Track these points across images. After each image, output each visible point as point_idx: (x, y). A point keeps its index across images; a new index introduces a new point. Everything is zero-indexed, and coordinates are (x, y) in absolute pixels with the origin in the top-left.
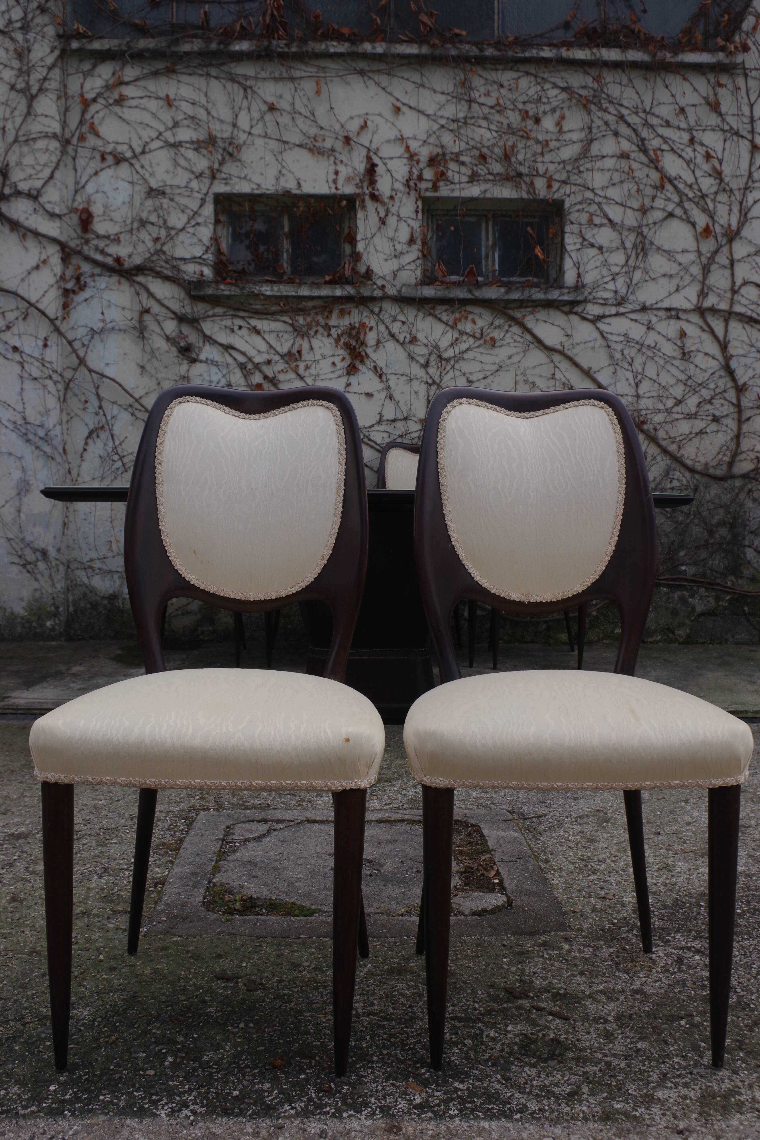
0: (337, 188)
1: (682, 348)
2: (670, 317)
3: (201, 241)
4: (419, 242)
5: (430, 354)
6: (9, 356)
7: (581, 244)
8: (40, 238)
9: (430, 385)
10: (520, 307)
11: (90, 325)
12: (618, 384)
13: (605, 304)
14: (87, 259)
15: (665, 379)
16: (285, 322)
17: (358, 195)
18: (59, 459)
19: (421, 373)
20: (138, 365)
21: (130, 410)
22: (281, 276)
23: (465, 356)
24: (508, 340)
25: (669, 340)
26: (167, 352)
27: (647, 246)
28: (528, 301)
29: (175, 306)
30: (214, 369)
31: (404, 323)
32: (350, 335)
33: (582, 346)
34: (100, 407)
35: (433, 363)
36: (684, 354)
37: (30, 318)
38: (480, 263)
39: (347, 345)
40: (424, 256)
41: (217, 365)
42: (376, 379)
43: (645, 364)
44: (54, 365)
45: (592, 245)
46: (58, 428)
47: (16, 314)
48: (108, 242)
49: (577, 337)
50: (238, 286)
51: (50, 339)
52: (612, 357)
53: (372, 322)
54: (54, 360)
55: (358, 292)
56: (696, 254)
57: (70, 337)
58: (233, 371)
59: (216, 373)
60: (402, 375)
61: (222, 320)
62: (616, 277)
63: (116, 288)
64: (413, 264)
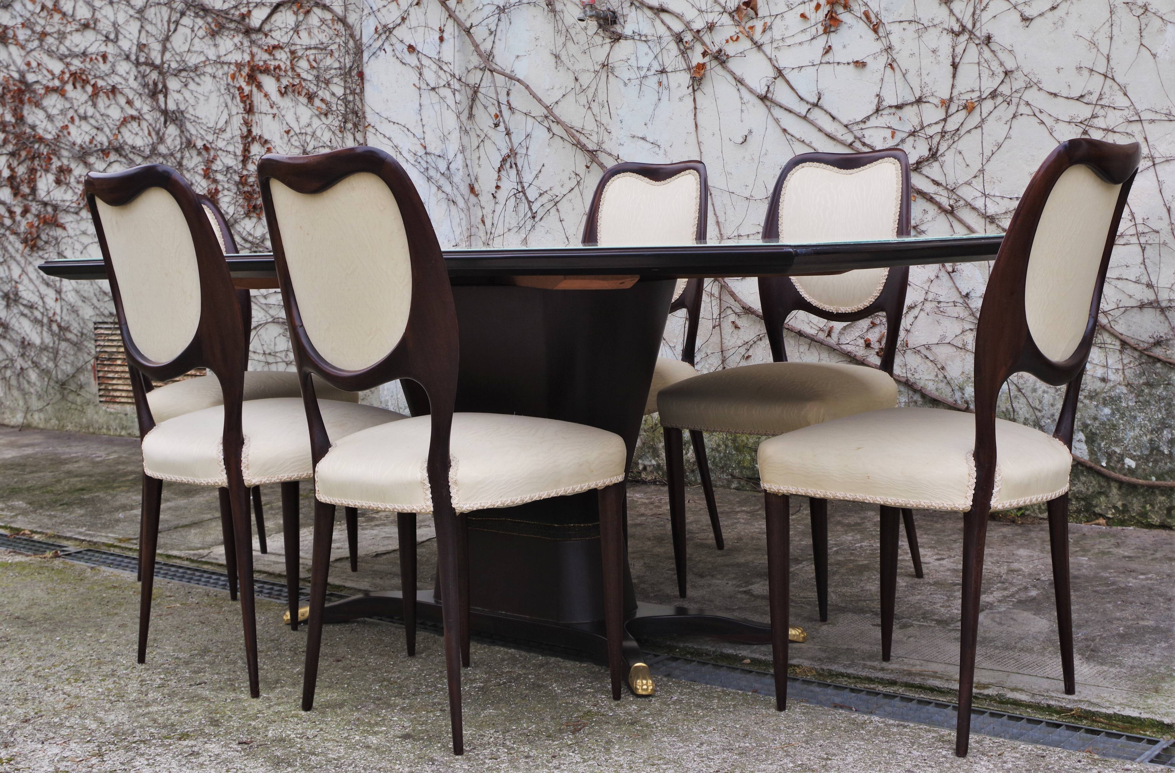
6: (406, 60)
9: (958, 35)
18: (460, 202)
19: (942, 13)
20: (552, 53)
21: (546, 124)
26: (585, 28)
30: (643, 48)
41: (646, 41)
42: (872, 35)
44: (452, 67)
46: (460, 158)
51: (445, 29)
54: (452, 59)
57: (468, 24)
58: (667, 48)
59: (647, 54)
60: (910, 22)
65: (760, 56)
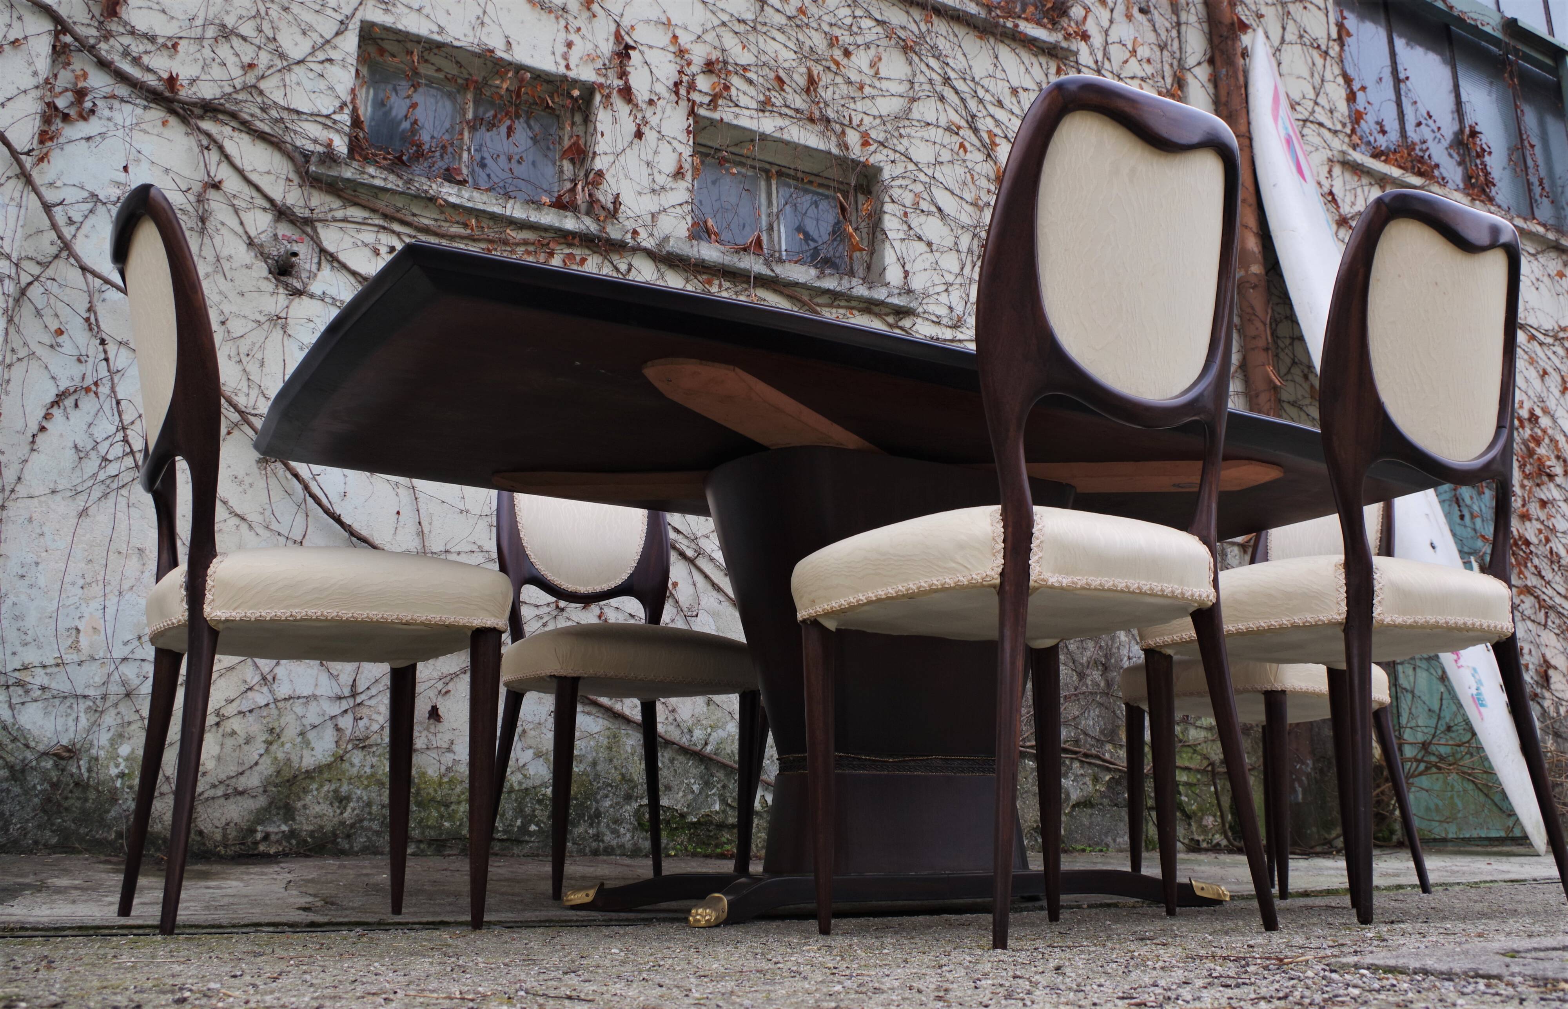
0: (567, 67)
3: (331, 88)
4: (688, 178)
7: (906, 233)
10: (830, 306)
11: (89, 188)
13: (939, 323)
14: (104, 65)
17: (601, 86)
26: (247, 267)
28: (844, 297)
29: (272, 189)
40: (695, 200)
45: (920, 238)
48: (150, 47)
50: (399, 177)
55: (602, 231)
61: (358, 231)
62: (950, 289)
63: (155, 131)
64: (678, 208)
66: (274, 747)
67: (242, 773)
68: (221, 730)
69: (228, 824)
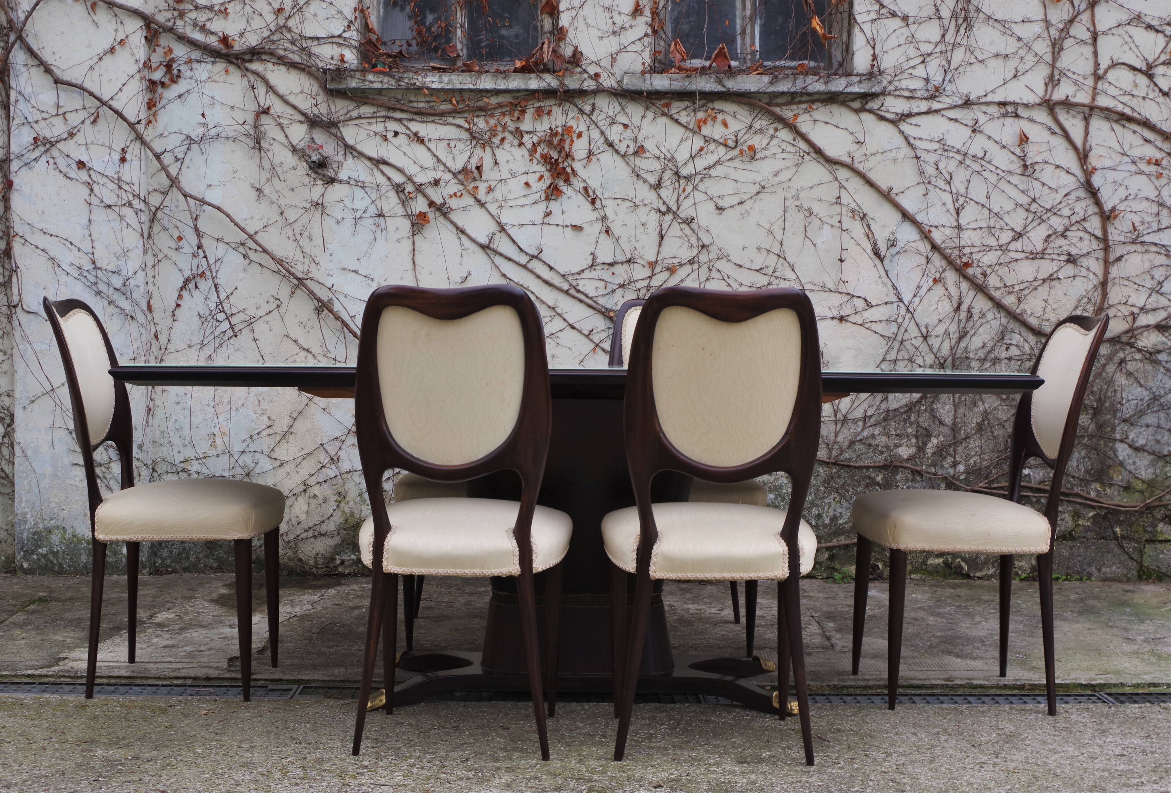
1: (1023, 159)
2: (1005, 115)
3: (341, 12)
4: (647, 12)
5: (664, 170)
6: (72, 175)
7: (878, 12)
8: (115, 9)
9: (664, 214)
10: (791, 103)
11: (185, 132)
12: (930, 210)
13: (912, 98)
14: (182, 38)
15: (998, 203)
16: (459, 126)
18: (141, 318)
19: (651, 196)
20: (253, 186)
21: (241, 249)
22: (454, 61)
23: (713, 172)
24: (774, 149)
25: (1004, 147)
26: (294, 168)
27: (972, 14)
28: (802, 94)
29: (305, 105)
30: (359, 193)
31: (626, 126)
32: (550, 143)
33: (879, 157)
34: (199, 247)
35: (666, 183)
36: (1025, 166)
37: (101, 121)
38: (733, 40)
39: (546, 159)
40: (655, 32)
41: (363, 187)
42: (588, 206)
43: (969, 182)
44: (135, 188)
45: (894, 15)
46: (141, 275)
47: (82, 115)
48: (211, 15)
49: (872, 146)
50: (393, 77)
51: (129, 150)
52: (922, 173)
53: (580, 125)
54: (135, 180)
55: (562, 84)
56: (1043, 24)
57: (159, 149)
58: (387, 195)
59: (363, 198)
60: (624, 200)
61: (370, 124)
62: (928, 59)
63: (221, 80)
64: (638, 43)
65: (483, 212)
66: (342, 505)
67: (323, 522)
68: (307, 494)
69: (317, 554)
